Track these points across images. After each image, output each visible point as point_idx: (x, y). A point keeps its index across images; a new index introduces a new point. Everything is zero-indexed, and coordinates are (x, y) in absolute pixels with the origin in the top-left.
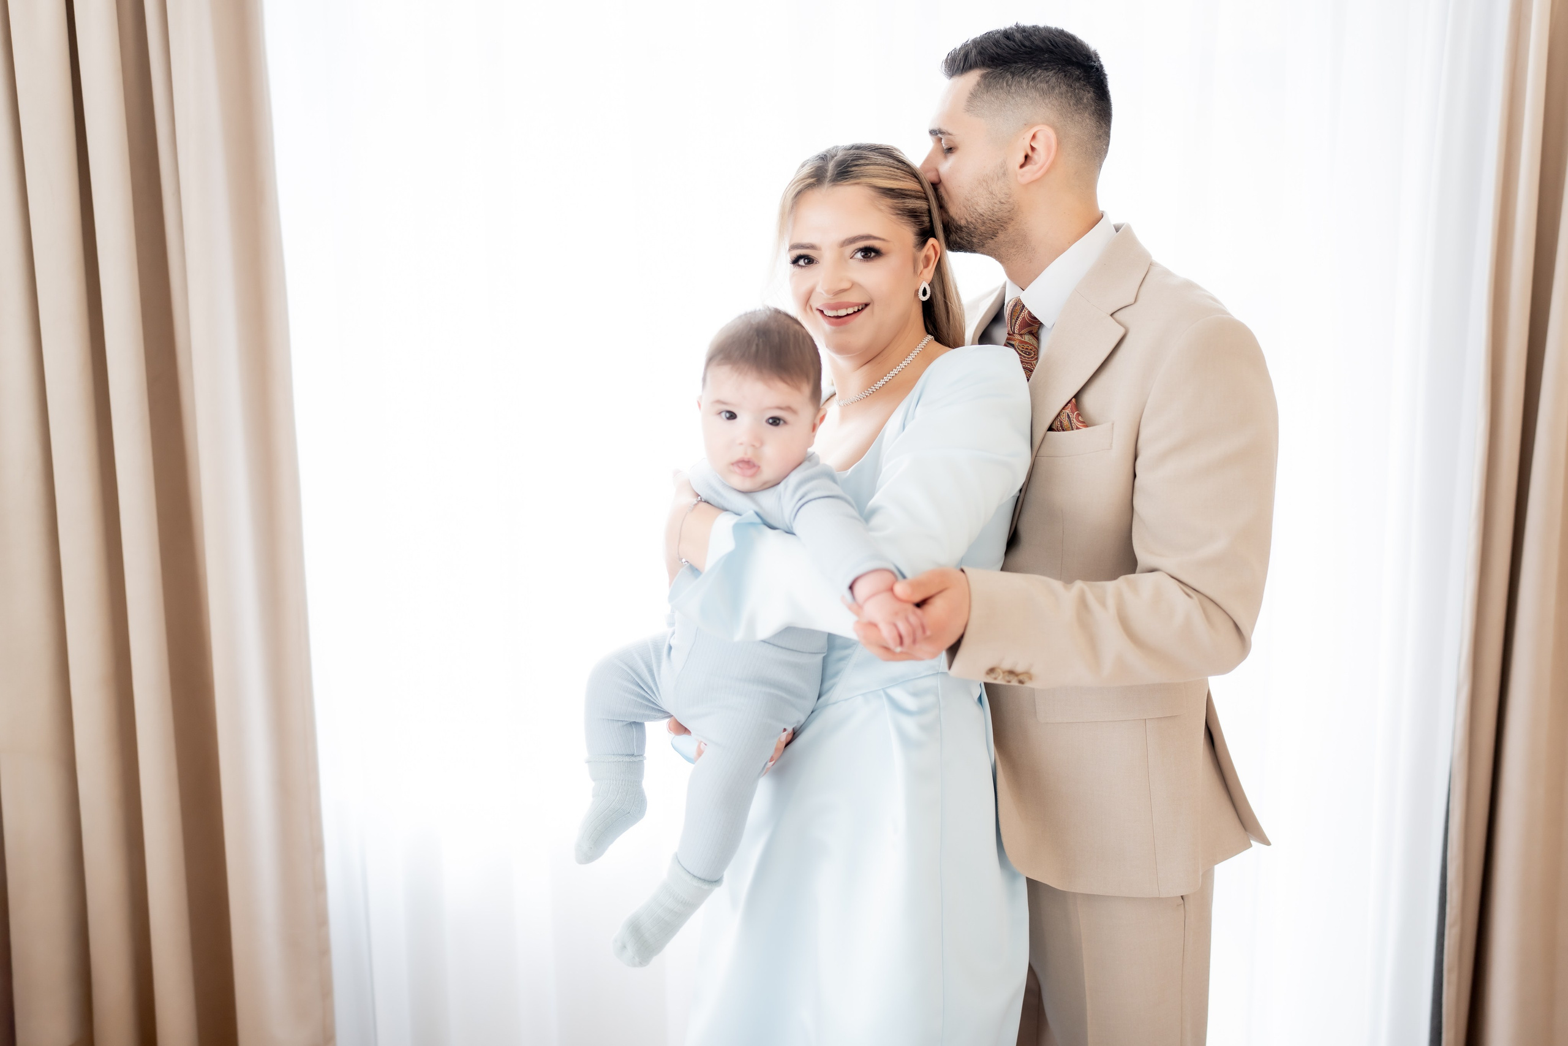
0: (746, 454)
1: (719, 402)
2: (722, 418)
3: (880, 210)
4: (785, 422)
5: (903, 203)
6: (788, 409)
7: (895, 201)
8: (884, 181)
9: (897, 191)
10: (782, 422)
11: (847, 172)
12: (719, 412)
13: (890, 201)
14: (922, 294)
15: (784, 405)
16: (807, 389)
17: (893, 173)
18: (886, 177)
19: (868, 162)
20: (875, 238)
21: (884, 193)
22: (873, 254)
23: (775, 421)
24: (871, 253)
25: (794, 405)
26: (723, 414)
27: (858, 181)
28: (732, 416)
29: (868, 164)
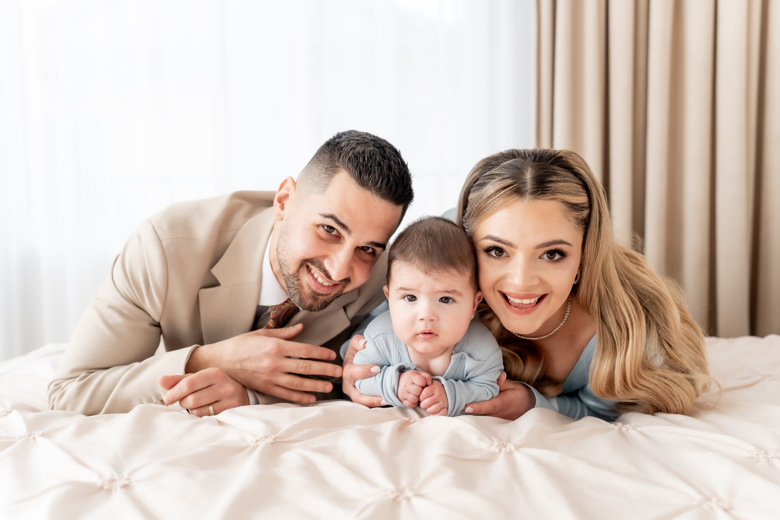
0: (427, 327)
1: (402, 289)
2: (405, 300)
5: (582, 214)
6: (454, 290)
10: (451, 301)
11: (545, 187)
12: (404, 296)
15: (451, 288)
21: (572, 207)
23: (446, 300)
26: (406, 298)
27: (555, 197)
28: (413, 298)
29: (560, 181)
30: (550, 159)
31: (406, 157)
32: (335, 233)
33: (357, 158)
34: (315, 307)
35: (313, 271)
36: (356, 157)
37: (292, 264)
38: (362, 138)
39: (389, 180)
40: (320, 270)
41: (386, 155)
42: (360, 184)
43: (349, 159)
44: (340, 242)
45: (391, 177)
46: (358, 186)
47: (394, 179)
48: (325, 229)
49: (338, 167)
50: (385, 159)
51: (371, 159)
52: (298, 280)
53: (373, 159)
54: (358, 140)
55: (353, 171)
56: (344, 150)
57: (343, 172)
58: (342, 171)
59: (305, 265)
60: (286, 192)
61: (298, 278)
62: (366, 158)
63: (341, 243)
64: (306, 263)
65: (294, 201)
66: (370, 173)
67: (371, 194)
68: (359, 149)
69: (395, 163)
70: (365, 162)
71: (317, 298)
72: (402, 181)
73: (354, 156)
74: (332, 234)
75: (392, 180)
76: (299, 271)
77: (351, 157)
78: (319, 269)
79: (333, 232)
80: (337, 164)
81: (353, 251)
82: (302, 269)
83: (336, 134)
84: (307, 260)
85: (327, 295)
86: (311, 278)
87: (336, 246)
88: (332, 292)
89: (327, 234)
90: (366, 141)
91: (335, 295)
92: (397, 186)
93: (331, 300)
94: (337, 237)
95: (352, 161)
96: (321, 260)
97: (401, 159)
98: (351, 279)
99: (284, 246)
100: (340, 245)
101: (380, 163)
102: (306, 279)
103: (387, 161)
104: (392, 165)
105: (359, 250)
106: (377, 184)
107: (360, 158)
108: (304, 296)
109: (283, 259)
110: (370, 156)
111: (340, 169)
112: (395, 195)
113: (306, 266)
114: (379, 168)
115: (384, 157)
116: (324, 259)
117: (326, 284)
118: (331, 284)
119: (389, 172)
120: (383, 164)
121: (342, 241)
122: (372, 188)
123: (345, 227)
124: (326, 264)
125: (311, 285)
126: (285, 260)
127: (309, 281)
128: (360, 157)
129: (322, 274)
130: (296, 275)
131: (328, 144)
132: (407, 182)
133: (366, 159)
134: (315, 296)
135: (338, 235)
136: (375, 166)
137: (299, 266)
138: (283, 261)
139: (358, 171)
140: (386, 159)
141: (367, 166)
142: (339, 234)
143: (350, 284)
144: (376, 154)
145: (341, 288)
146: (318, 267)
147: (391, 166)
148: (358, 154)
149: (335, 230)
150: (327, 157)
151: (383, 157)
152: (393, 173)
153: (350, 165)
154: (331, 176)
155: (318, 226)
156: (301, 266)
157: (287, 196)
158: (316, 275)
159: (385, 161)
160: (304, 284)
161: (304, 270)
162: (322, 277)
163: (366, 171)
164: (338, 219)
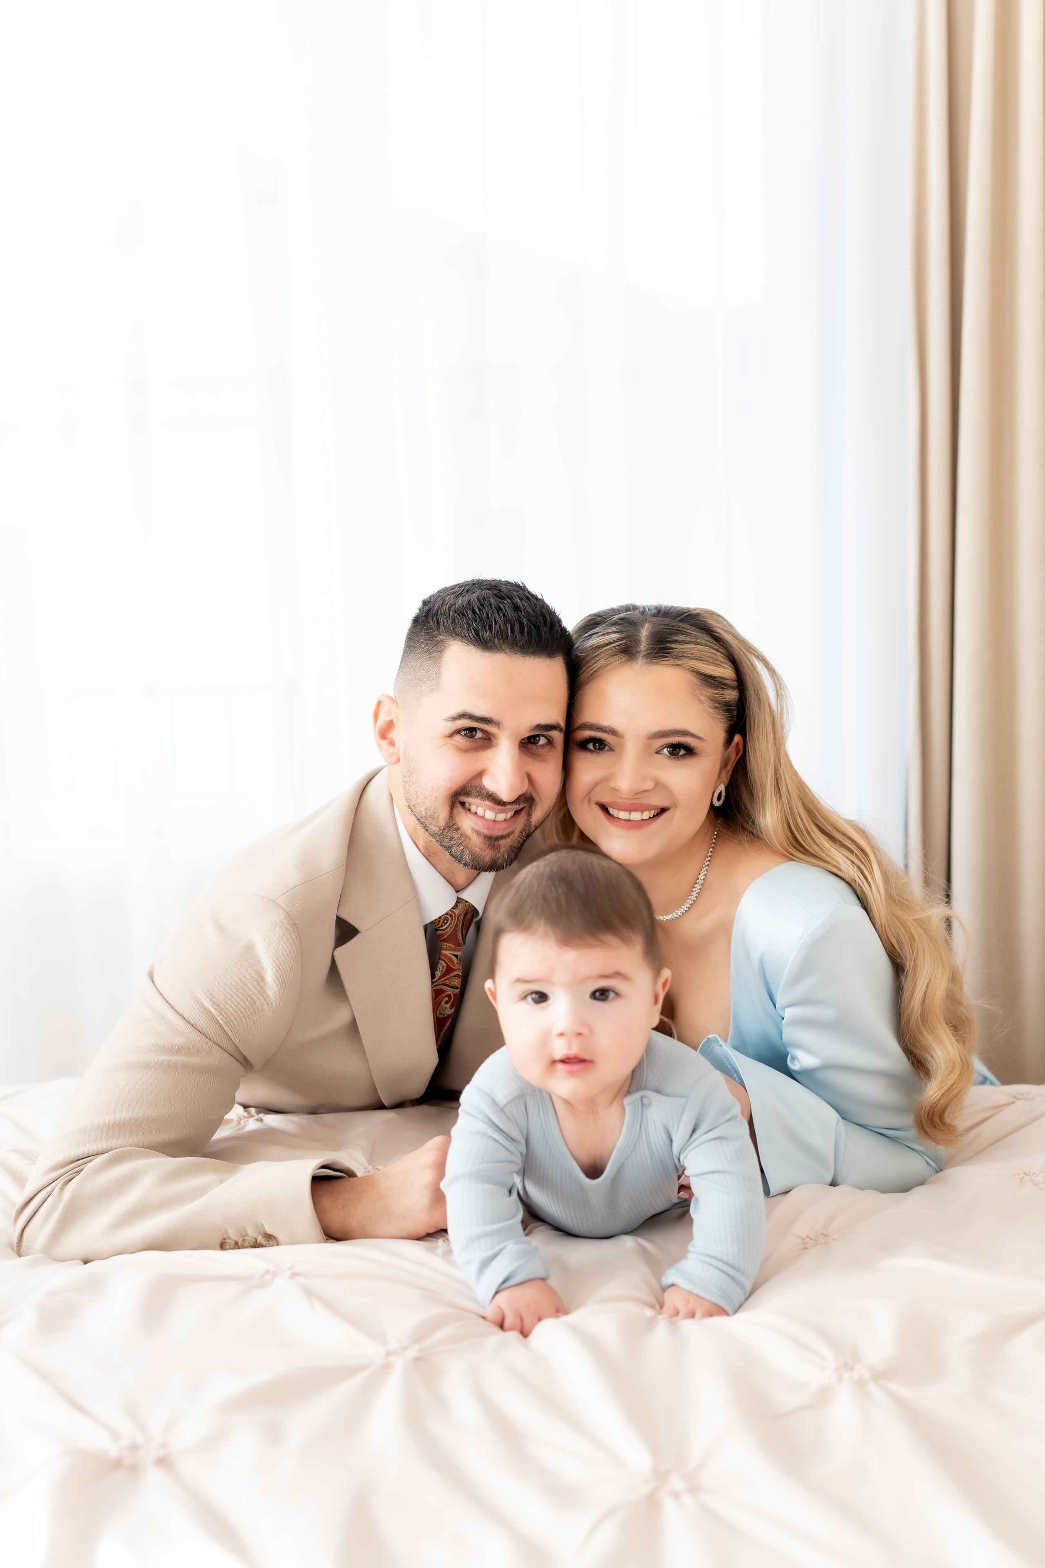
0: (570, 1048)
1: (519, 980)
2: (528, 1003)
3: (700, 701)
4: (617, 994)
5: (722, 694)
6: (617, 974)
7: (715, 691)
8: (707, 666)
9: (719, 679)
10: (612, 995)
11: (667, 648)
12: (524, 995)
13: (710, 691)
14: (716, 798)
15: (609, 971)
16: (638, 943)
17: (715, 657)
18: (708, 661)
19: (688, 639)
20: (692, 735)
21: (706, 681)
22: (682, 752)
23: (601, 995)
24: (680, 750)
25: (624, 968)
26: (529, 999)
27: (679, 662)
28: (542, 997)
29: (689, 642)
30: (680, 615)
31: (534, 588)
32: (479, 735)
33: (463, 614)
34: (500, 861)
35: (473, 808)
36: (461, 615)
37: (438, 808)
38: (459, 587)
39: (521, 624)
40: (481, 799)
41: (503, 595)
42: (483, 649)
43: (453, 622)
44: (492, 745)
45: (522, 619)
46: (482, 653)
47: (529, 620)
48: (462, 735)
49: (443, 641)
50: (504, 599)
51: (484, 607)
52: (457, 829)
53: (487, 606)
54: (455, 592)
55: (465, 636)
56: (441, 614)
57: (453, 644)
58: (451, 643)
59: (457, 802)
60: (388, 718)
61: (455, 826)
62: (476, 608)
63: (494, 746)
64: (457, 799)
65: (404, 724)
66: (490, 627)
67: (506, 656)
68: (460, 601)
69: (521, 599)
70: (477, 616)
71: (497, 846)
72: (543, 619)
73: (458, 614)
74: (476, 739)
75: (527, 623)
76: (452, 816)
77: (455, 617)
78: (480, 797)
79: (475, 735)
80: (441, 637)
81: (518, 750)
82: (455, 811)
83: (421, 604)
84: (457, 794)
85: (508, 835)
86: (473, 818)
87: (488, 754)
88: (515, 829)
89: (469, 741)
90: (467, 588)
91: (522, 833)
92: (538, 628)
93: (519, 841)
94: (485, 739)
95: (458, 622)
96: (477, 783)
97: (529, 593)
98: (534, 795)
99: (415, 790)
100: (494, 749)
101: (500, 607)
102: (467, 823)
103: (509, 600)
104: (518, 602)
105: (526, 745)
106: (507, 636)
107: (467, 614)
108: (477, 849)
109: (423, 809)
110: (481, 604)
111: (448, 643)
112: (540, 642)
113: (459, 804)
114: (501, 614)
115: (502, 598)
116: (481, 779)
117: (501, 817)
118: (510, 814)
119: (517, 613)
120: (504, 607)
121: (494, 742)
122: (503, 647)
123: (489, 721)
124: (488, 783)
125: (478, 829)
126: (426, 809)
127: (473, 825)
128: (467, 612)
129: (487, 803)
130: (451, 825)
131: (416, 620)
132: (550, 618)
133: (477, 610)
134: (492, 840)
135: (486, 736)
136: (493, 613)
137: (450, 808)
138: (424, 813)
139: (473, 632)
140: (506, 598)
141: (481, 619)
142: (486, 733)
143: (536, 806)
144: (489, 597)
145: (526, 817)
146: (477, 796)
147: (517, 605)
148: (462, 608)
149: (477, 730)
150: (423, 636)
151: (500, 598)
152: (525, 613)
153: (458, 629)
154: (438, 660)
155: (451, 735)
156: (452, 807)
157: (390, 725)
158: (480, 812)
159: (505, 602)
160: (469, 832)
161: (459, 810)
162: (490, 809)
163: (484, 627)
164: (473, 714)
